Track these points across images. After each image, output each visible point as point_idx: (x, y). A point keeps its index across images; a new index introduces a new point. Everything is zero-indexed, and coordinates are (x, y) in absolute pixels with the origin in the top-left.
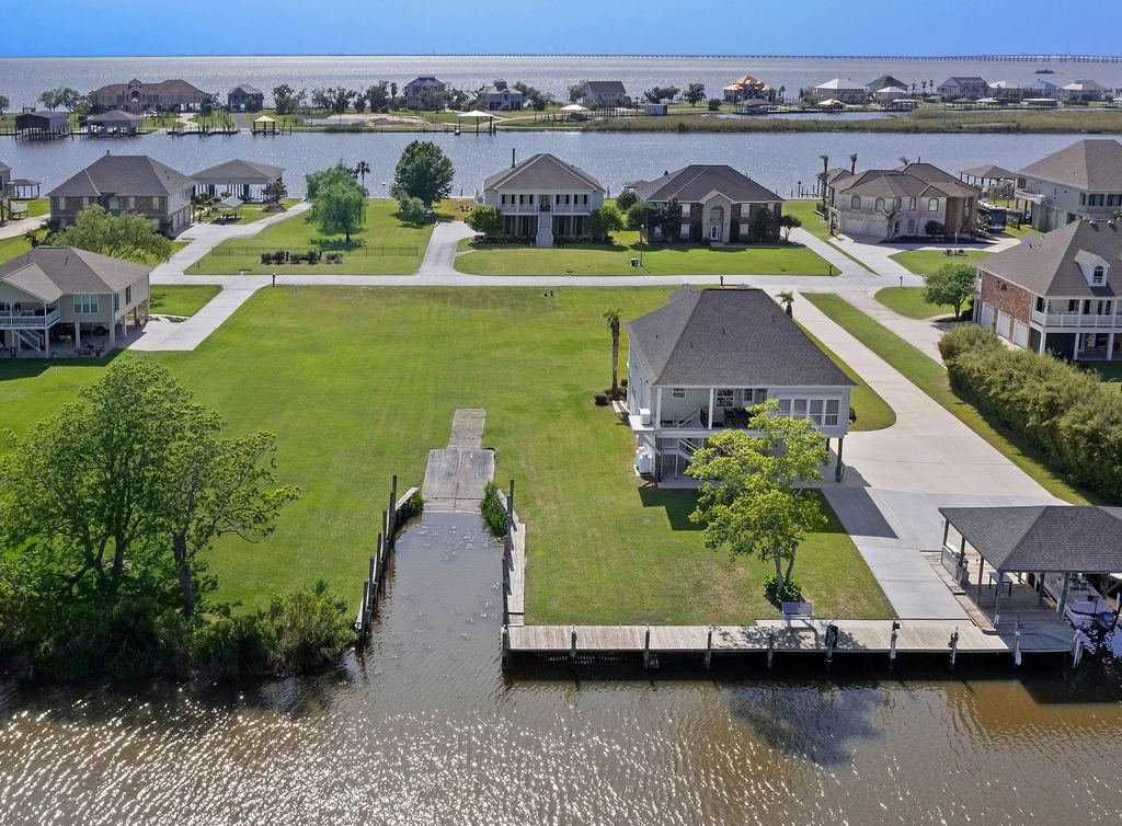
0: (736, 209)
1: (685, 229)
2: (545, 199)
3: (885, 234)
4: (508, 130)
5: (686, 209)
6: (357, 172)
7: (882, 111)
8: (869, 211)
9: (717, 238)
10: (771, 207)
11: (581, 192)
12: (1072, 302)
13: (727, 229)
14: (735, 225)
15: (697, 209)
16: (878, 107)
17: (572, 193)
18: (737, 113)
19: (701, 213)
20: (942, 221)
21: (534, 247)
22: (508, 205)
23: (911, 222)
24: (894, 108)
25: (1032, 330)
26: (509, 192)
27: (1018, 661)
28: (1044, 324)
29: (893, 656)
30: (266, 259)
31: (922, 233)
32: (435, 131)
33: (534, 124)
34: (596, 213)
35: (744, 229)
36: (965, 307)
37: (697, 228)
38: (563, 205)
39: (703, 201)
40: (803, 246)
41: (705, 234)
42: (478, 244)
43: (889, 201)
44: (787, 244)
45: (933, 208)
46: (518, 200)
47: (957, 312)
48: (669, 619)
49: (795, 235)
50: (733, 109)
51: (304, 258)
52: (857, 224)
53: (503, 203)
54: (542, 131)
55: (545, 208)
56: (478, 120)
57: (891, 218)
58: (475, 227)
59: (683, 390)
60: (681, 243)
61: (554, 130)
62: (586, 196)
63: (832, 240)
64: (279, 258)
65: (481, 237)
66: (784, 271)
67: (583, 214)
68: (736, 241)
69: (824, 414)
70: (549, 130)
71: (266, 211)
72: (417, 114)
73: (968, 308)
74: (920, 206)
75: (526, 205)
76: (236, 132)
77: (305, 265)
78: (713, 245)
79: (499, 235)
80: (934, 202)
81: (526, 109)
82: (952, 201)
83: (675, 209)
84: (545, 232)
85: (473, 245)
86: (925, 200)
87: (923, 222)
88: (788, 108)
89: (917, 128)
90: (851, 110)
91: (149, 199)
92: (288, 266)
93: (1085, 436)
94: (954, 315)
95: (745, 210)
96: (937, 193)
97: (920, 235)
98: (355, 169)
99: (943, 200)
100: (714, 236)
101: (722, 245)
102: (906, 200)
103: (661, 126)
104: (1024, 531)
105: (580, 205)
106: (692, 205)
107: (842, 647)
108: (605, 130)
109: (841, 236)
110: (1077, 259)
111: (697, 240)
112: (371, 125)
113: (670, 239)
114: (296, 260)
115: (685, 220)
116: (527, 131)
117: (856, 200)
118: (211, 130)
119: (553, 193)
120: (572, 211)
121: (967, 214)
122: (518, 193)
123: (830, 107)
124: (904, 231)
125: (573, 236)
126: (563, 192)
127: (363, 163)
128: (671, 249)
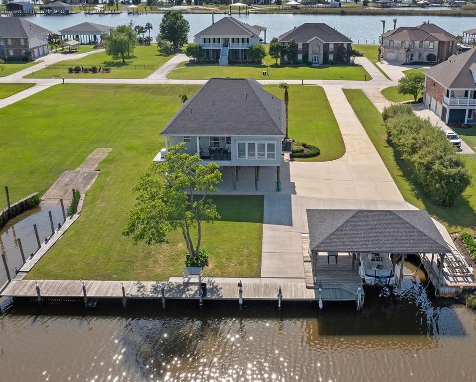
0: (326, 46)
1: (300, 57)
2: (226, 40)
3: (404, 60)
4: (256, 13)
5: (300, 47)
6: (146, 28)
7: (448, 7)
8: (398, 48)
9: (317, 62)
10: (345, 46)
11: (245, 37)
12: (467, 92)
13: (322, 56)
14: (326, 55)
15: (306, 46)
16: (448, 5)
17: (240, 37)
18: (376, 7)
19: (308, 48)
20: (436, 54)
21: (218, 65)
22: (207, 44)
23: (420, 55)
24: (455, 5)
25: (444, 108)
26: (207, 37)
27: (321, 306)
28: (448, 104)
29: (241, 302)
30: (71, 71)
31: (425, 60)
32: (219, 13)
33: (270, 11)
34: (251, 48)
35: (331, 57)
36: (419, 96)
37: (306, 56)
38: (236, 44)
39: (308, 42)
40: (361, 66)
41: (310, 59)
42: (191, 64)
43: (407, 43)
44: (353, 65)
45: (431, 47)
46: (212, 41)
47: (416, 99)
48: (115, 276)
49: (357, 60)
50: (375, 5)
51: (90, 70)
52: (391, 55)
53: (205, 42)
54: (273, 13)
55: (226, 45)
56: (240, 8)
57: (408, 51)
58: (188, 54)
59: (189, 137)
60: (296, 64)
61: (279, 13)
62: (248, 39)
63: (378, 64)
64: (77, 70)
65: (192, 60)
66: (342, 78)
67: (246, 48)
68: (326, 63)
69: (266, 152)
70: (276, 13)
71: (94, 48)
72: (216, 5)
73: (421, 96)
74: (425, 45)
75: (217, 44)
76: (119, 13)
77: (90, 74)
78: (313, 65)
79: (202, 59)
80: (432, 44)
81: (272, 4)
82: (441, 43)
83: (294, 46)
84: (224, 58)
85: (187, 65)
86: (427, 42)
87: (426, 54)
88: (402, 5)
89: (460, 14)
90: (433, 6)
91: (18, 40)
92: (81, 74)
93: (425, 166)
94: (414, 101)
95: (331, 46)
96: (433, 39)
97: (424, 61)
98: (145, 27)
99: (437, 43)
100: (315, 61)
101: (318, 65)
102: (417, 43)
103: (332, 11)
104: (339, 226)
105: (245, 44)
106: (303, 44)
107: (209, 296)
108: (304, 14)
109: (384, 61)
110: (470, 68)
111: (306, 63)
112: (189, 11)
113: (292, 62)
114: (86, 71)
115: (300, 52)
116: (266, 13)
117: (392, 42)
118: (106, 12)
119: (230, 37)
120: (240, 47)
121: (450, 50)
122: (212, 37)
123: (423, 4)
124: (416, 59)
125: (241, 60)
126: (236, 37)
127: (149, 24)
128: (289, 67)
